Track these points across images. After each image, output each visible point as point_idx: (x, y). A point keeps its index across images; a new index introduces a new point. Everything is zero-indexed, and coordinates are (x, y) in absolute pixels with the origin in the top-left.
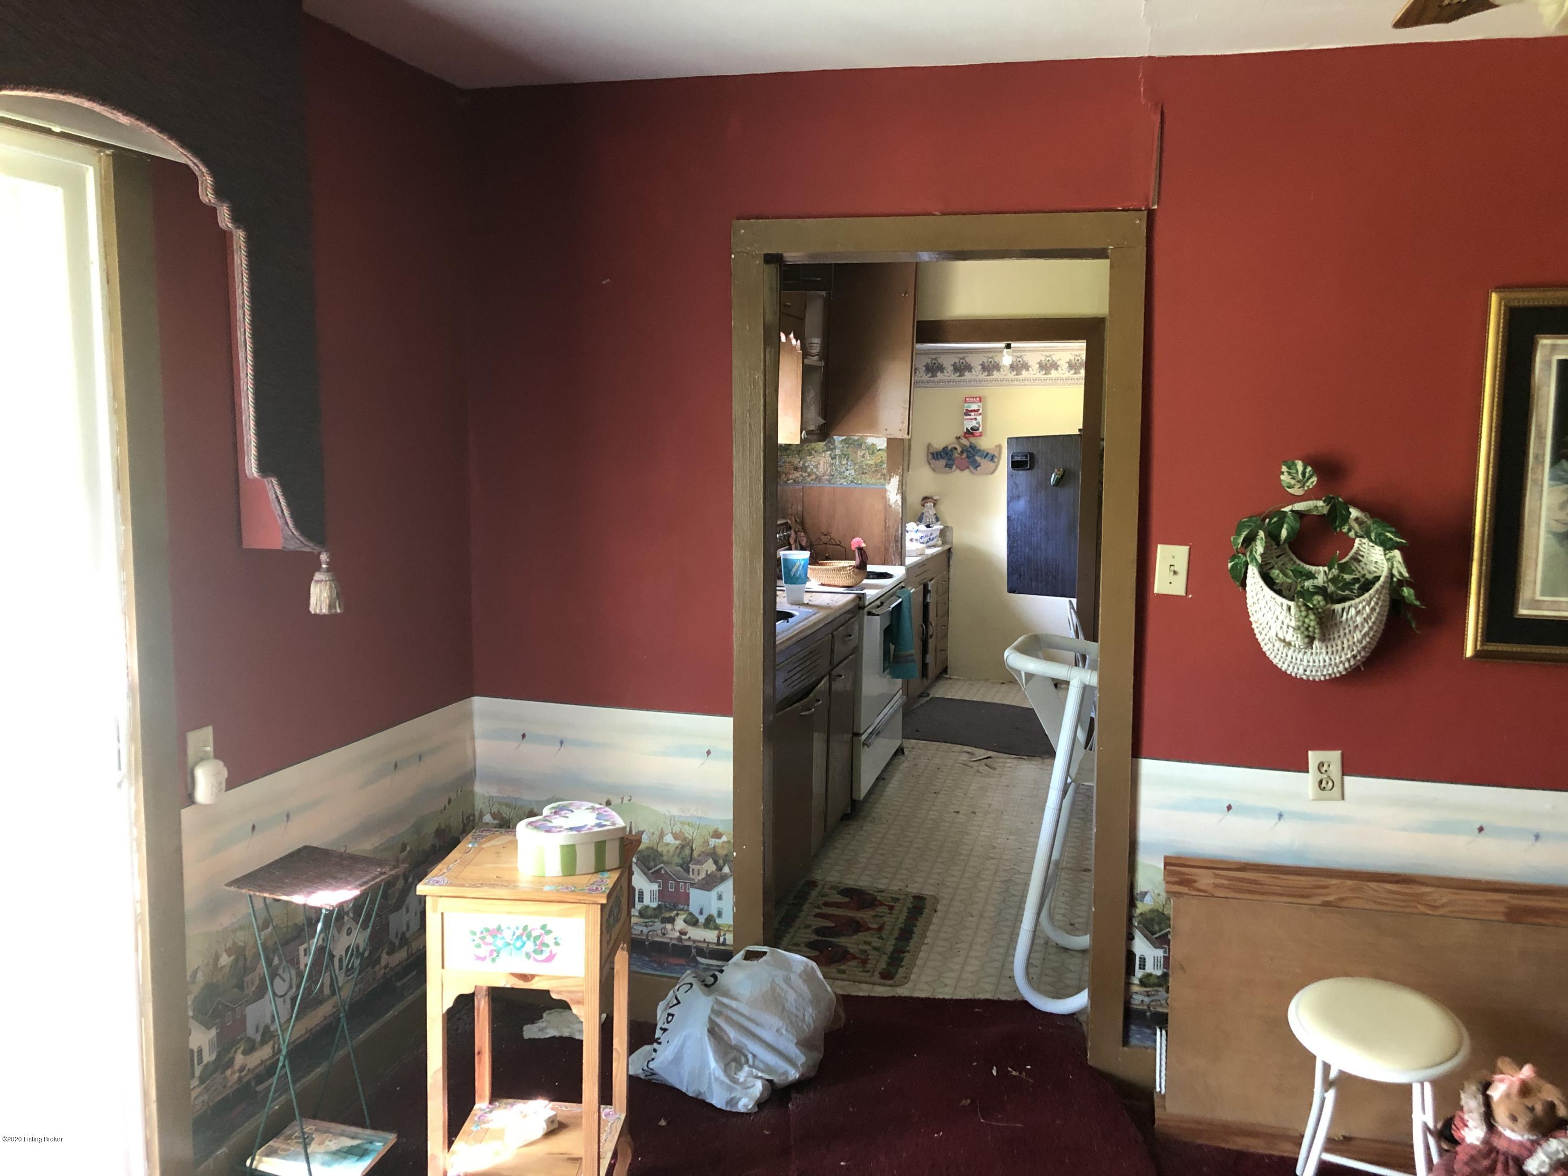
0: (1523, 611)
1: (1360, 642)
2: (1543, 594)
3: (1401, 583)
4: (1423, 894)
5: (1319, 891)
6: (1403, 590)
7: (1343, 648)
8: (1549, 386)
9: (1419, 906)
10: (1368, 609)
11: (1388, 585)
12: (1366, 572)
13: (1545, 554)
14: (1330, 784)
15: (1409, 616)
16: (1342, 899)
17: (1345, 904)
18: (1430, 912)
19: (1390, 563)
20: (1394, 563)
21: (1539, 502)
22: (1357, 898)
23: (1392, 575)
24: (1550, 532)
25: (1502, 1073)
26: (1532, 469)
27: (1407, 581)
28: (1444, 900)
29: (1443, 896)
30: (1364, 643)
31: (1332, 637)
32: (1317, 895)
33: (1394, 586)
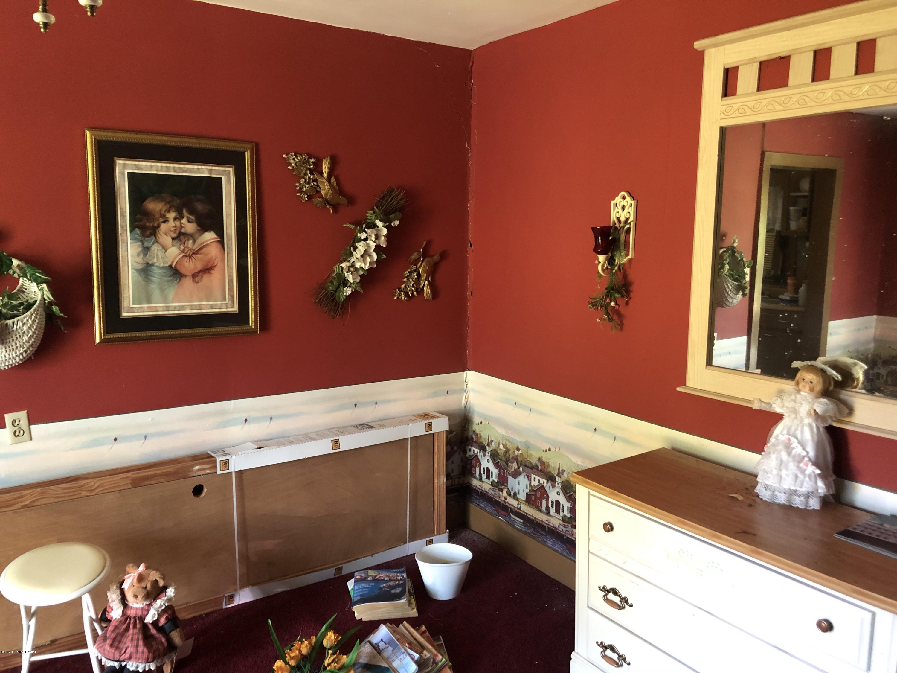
0: (125, 314)
1: (28, 342)
2: (133, 304)
3: (50, 303)
4: (84, 485)
5: (19, 500)
6: (52, 308)
7: (17, 347)
8: (125, 187)
9: (82, 492)
10: (30, 322)
11: (43, 306)
12: (29, 298)
13: (132, 282)
14: (22, 432)
15: (59, 323)
16: (34, 501)
17: (35, 504)
18: (88, 494)
19: (42, 292)
20: (44, 291)
21: (126, 252)
22: (43, 498)
23: (45, 300)
24: (134, 269)
25: (129, 573)
26: (121, 234)
27: (54, 302)
28: (97, 485)
29: (95, 483)
30: (31, 342)
31: (8, 341)
32: (18, 503)
33: (47, 307)
